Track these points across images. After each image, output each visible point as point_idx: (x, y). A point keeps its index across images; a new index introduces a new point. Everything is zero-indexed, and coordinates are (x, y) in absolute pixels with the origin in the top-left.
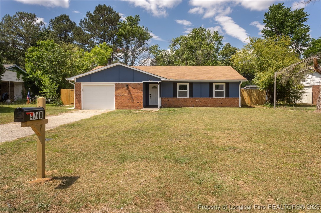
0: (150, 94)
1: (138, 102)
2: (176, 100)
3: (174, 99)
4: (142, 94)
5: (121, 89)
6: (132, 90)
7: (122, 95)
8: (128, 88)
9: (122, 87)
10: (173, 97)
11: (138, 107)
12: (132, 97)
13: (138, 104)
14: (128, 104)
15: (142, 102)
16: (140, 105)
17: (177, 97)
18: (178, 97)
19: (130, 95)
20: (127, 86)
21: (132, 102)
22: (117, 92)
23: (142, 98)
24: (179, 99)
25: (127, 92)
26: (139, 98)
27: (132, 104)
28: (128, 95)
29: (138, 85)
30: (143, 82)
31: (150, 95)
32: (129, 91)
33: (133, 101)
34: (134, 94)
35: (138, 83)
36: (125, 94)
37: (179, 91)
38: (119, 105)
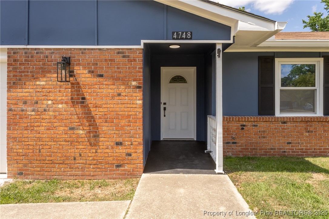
0: (163, 100)
1: (119, 144)
2: (273, 126)
3: (263, 123)
4: (140, 102)
5: (37, 79)
6: (91, 86)
7: (41, 107)
8: (71, 74)
9: (44, 72)
10: (260, 114)
11: (118, 166)
12: (90, 118)
13: (121, 150)
14: (73, 152)
15: (140, 140)
16: (130, 155)
17: (273, 114)
18: (278, 114)
19: (79, 109)
20: (67, 62)
21: (92, 141)
22: (20, 93)
23: (139, 124)
24: (284, 121)
25: (66, 93)
26: (123, 122)
27: (90, 153)
28: (73, 106)
29: (118, 58)
30: (142, 46)
31: (162, 106)
32: (76, 86)
33: (96, 136)
34: (99, 102)
35: (119, 52)
36: (55, 102)
37: (281, 91)
38: (26, 155)
